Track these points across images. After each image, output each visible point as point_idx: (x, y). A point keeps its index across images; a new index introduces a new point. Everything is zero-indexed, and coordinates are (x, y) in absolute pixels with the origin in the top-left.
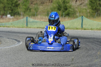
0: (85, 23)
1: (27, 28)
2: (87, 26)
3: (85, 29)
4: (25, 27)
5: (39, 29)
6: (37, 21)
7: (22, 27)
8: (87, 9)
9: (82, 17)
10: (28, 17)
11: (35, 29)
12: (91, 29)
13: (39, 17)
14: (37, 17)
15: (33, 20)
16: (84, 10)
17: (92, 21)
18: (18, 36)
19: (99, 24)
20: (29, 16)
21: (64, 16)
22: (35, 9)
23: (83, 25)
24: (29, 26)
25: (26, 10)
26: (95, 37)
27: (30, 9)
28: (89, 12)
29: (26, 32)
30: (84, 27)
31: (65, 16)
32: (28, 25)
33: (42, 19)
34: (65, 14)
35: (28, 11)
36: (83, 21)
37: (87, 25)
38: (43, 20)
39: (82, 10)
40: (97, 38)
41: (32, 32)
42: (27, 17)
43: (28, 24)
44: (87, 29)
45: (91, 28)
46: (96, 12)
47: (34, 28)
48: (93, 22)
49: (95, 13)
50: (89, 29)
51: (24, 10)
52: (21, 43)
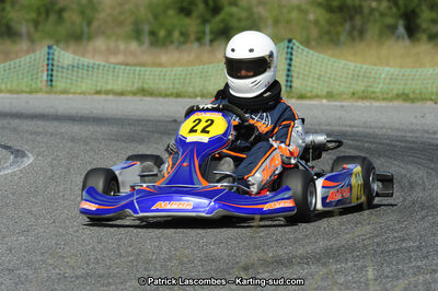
0: (301, 71)
1: (53, 96)
2: (309, 84)
3: (301, 97)
4: (44, 89)
5: (103, 97)
6: (92, 61)
7: (31, 92)
8: (304, 7)
9: (291, 45)
10: (55, 47)
11: (89, 97)
12: (330, 96)
13: (100, 43)
14: (91, 46)
15: (77, 58)
16: (294, 15)
17: (332, 59)
18: (15, 130)
19: (361, 74)
20: (58, 42)
21: (208, 37)
22: (82, 13)
23: (294, 79)
24: (60, 84)
25: (44, 15)
26: (345, 129)
27: (61, 12)
28: (316, 23)
29: (46, 111)
30: (299, 86)
31: (211, 41)
32: (54, 83)
33: (115, 52)
34: (211, 32)
35: (53, 17)
36: (291, 60)
37: (311, 79)
38: (121, 58)
39: (285, 11)
40: (355, 134)
41: (73, 112)
42: (49, 47)
43: (54, 78)
44: (309, 95)
45: (326, 90)
46: (345, 21)
47: (83, 93)
48: (336, 65)
49: (342, 24)
50: (318, 96)
51: (33, 15)
52: (29, 160)
